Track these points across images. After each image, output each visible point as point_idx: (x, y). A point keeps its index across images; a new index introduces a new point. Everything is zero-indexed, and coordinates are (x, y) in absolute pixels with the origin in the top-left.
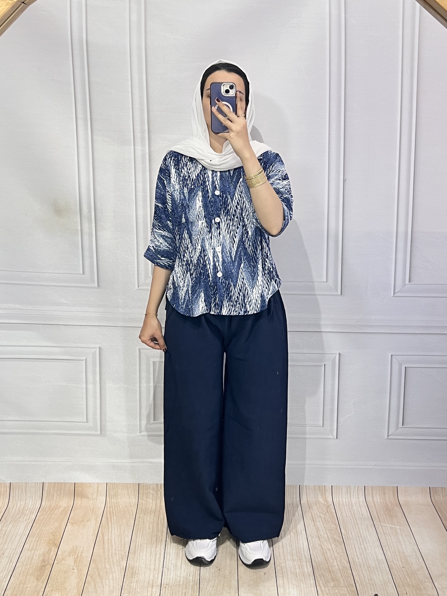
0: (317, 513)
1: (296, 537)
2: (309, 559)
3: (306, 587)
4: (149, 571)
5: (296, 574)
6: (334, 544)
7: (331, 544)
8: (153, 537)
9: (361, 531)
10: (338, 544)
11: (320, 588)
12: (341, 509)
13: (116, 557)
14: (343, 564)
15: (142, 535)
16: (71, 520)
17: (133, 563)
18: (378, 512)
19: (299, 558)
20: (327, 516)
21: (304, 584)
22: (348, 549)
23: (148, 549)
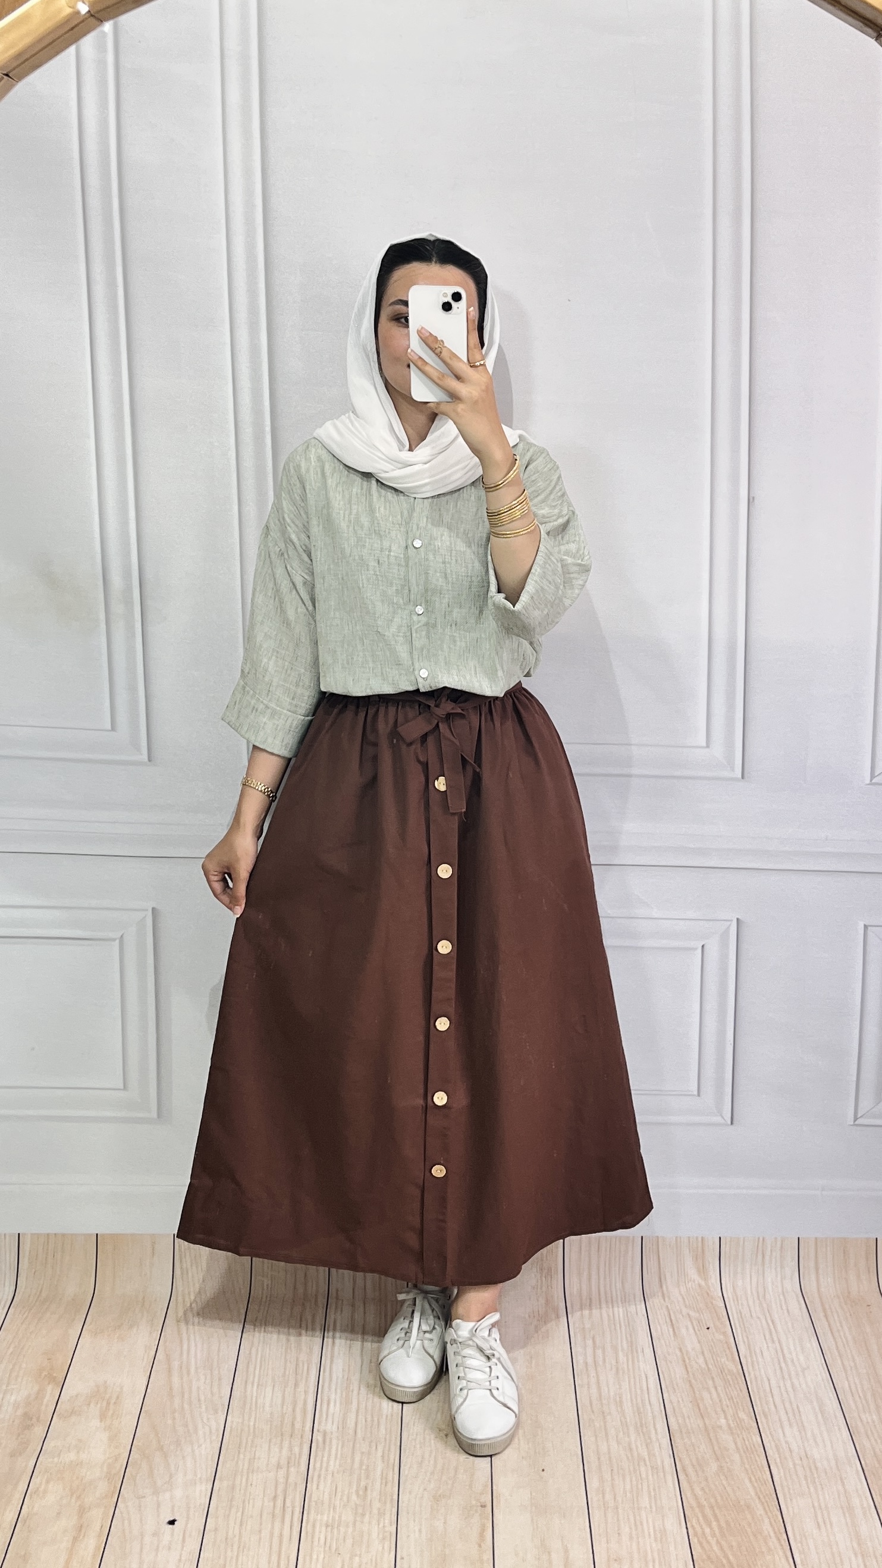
0: (681, 1310)
1: (630, 1362)
2: (661, 1411)
3: (652, 1475)
4: (279, 1438)
5: (630, 1444)
6: (720, 1379)
7: (713, 1378)
8: (288, 1364)
9: (786, 1351)
10: (730, 1379)
11: (687, 1475)
12: (737, 1298)
13: (200, 1407)
14: (741, 1422)
15: (261, 1357)
16: (91, 1323)
17: (240, 1421)
18: (827, 1307)
19: (635, 1409)
20: (705, 1315)
21: (650, 1468)
22: (753, 1391)
23: (276, 1389)
